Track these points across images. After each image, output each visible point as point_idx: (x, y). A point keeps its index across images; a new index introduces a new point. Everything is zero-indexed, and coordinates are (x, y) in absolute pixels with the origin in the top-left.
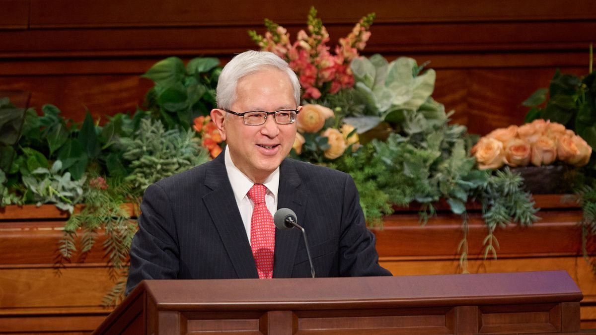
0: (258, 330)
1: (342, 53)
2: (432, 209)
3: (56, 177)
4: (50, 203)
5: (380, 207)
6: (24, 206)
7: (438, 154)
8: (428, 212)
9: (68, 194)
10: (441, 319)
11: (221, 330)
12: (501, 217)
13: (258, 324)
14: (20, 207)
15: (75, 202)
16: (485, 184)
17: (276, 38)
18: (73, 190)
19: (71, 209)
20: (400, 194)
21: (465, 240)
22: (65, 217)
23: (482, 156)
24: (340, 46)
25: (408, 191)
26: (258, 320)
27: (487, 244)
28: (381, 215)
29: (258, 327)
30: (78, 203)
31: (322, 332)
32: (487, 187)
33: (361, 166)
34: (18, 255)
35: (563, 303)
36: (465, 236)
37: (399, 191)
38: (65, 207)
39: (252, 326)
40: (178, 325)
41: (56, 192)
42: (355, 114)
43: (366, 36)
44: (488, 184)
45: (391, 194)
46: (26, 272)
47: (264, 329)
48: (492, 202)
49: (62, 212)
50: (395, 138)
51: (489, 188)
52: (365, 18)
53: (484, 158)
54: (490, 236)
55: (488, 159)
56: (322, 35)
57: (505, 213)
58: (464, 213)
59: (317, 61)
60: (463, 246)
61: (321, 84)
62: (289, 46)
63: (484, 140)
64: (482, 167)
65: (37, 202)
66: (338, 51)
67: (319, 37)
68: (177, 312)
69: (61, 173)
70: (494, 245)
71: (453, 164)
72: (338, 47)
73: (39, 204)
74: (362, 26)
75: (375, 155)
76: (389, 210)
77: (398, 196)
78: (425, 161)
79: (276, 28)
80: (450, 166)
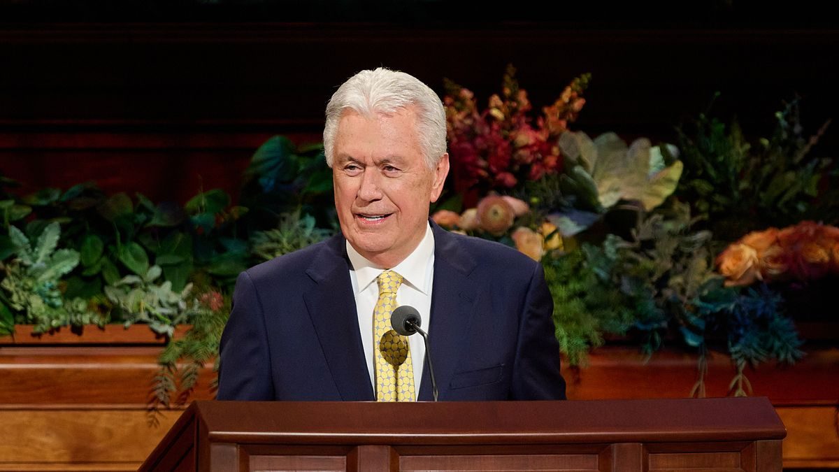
1: (546, 126)
2: (657, 338)
3: (151, 288)
4: (141, 322)
5: (586, 336)
6: (107, 327)
7: (669, 266)
8: (653, 343)
9: (168, 311)
10: (593, 460)
12: (753, 352)
13: (345, 463)
14: (101, 328)
15: (176, 321)
16: (732, 307)
17: (458, 104)
18: (175, 305)
19: (170, 330)
20: (615, 319)
21: (701, 383)
22: (163, 341)
23: (728, 268)
24: (544, 116)
25: (626, 315)
27: (736, 387)
28: (585, 346)
29: (345, 466)
30: (181, 322)
32: (734, 310)
33: (564, 279)
34: (95, 392)
35: (758, 441)
36: (702, 377)
37: (613, 314)
38: (162, 329)
39: (337, 464)
40: (236, 462)
41: (151, 309)
42: (563, 208)
43: (578, 104)
44: (736, 306)
45: (602, 317)
46: (105, 415)
48: (742, 331)
49: (158, 335)
50: (614, 242)
51: (737, 313)
52: (578, 80)
53: (731, 271)
54: (740, 377)
55: (737, 273)
56: (519, 103)
57: (759, 345)
58: (701, 345)
59: (511, 137)
60: (698, 390)
61: (517, 168)
62: (476, 115)
63: (734, 248)
64: (728, 284)
65: (124, 321)
66: (540, 123)
67: (515, 104)
68: (235, 444)
69: (158, 282)
70: (745, 388)
71: (690, 280)
72: (541, 118)
73: (128, 324)
74: (572, 90)
75: (585, 264)
76: (597, 339)
77: (612, 322)
78: (651, 274)
79: (458, 91)
80: (686, 282)
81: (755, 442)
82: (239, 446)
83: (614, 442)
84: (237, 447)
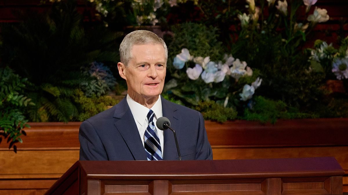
0: (148, 192)
10: (259, 186)
11: (125, 191)
13: (148, 188)
26: (148, 185)
29: (148, 190)
31: (186, 193)
35: (332, 177)
39: (144, 189)
40: (99, 188)
47: (151, 191)
81: (330, 177)
82: (100, 181)
83: (268, 178)
84: (99, 181)
